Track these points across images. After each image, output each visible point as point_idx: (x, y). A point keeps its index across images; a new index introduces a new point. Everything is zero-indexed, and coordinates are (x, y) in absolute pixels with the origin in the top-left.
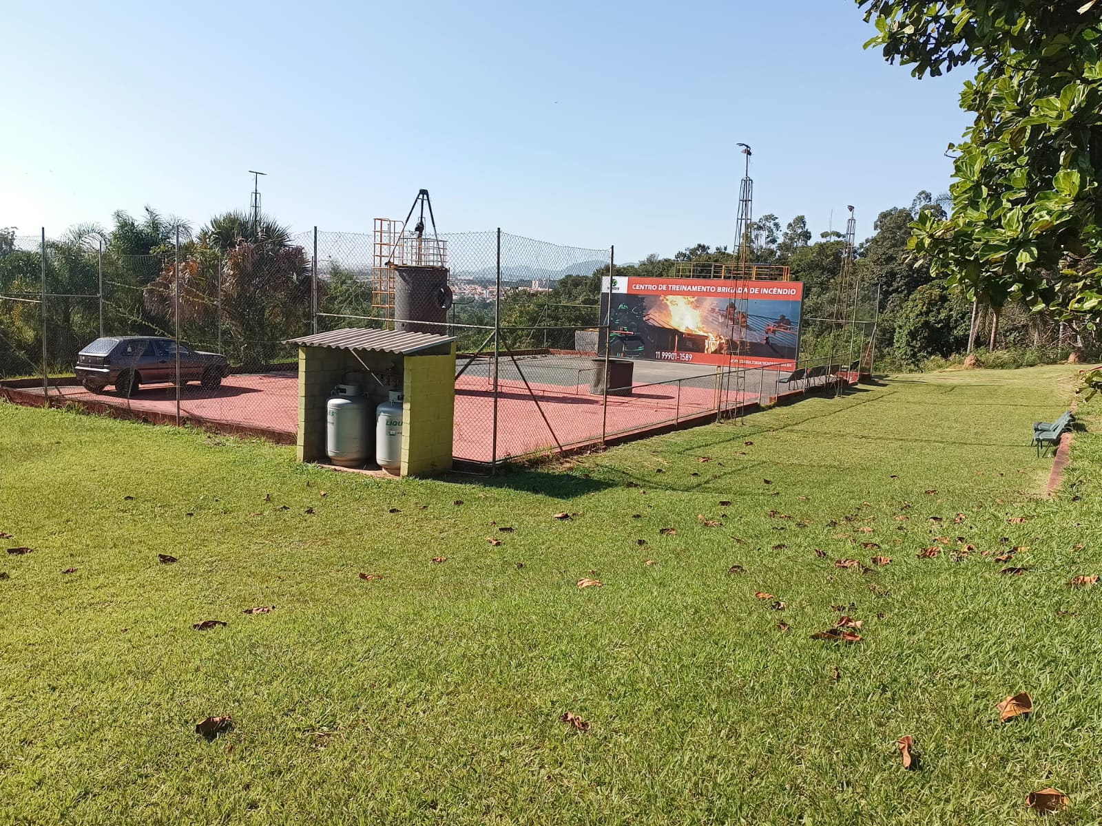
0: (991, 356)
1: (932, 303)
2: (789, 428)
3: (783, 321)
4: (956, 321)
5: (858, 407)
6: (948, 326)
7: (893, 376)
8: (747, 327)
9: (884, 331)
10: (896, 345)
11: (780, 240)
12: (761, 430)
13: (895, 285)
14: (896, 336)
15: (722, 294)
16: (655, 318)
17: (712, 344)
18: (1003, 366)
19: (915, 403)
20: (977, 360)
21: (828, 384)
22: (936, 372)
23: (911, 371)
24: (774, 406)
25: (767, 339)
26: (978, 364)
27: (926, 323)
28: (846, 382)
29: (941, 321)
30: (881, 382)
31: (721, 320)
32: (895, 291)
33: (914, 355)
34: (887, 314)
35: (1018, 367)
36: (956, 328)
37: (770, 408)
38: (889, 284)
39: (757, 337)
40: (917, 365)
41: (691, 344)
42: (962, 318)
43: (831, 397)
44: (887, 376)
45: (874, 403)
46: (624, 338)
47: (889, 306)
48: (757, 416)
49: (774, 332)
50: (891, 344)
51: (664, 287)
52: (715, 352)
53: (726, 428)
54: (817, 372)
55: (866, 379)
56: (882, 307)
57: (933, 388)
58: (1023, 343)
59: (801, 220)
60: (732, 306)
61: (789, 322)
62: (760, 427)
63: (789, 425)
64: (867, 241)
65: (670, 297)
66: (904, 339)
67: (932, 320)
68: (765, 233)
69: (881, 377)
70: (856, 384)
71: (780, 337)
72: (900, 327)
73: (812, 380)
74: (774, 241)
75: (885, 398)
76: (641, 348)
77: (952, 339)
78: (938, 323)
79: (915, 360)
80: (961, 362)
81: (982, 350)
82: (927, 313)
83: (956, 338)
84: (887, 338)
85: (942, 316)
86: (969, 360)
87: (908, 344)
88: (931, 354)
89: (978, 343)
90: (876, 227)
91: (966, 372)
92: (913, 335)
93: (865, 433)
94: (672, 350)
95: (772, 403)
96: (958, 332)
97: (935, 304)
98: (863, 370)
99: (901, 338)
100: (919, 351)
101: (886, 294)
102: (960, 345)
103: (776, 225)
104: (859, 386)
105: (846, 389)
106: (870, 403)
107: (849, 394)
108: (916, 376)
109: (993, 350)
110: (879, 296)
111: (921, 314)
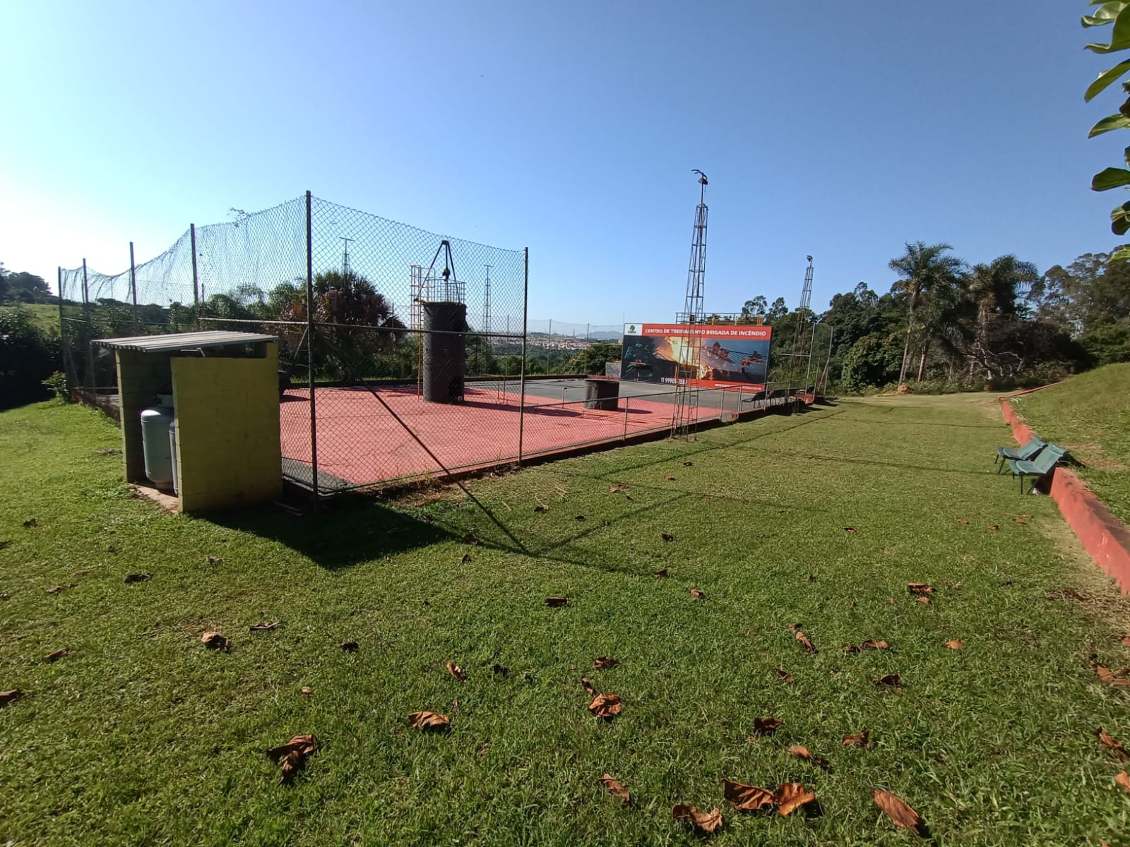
0: (919, 384)
1: (870, 348)
2: (741, 445)
3: (755, 356)
4: (888, 361)
5: (811, 424)
6: (882, 364)
7: (842, 398)
8: (729, 360)
9: (835, 369)
10: (843, 378)
11: (767, 312)
12: (712, 446)
13: (843, 338)
14: (843, 371)
15: (711, 336)
16: (661, 353)
17: (702, 373)
18: (929, 392)
19: (862, 421)
20: (908, 388)
21: (787, 404)
22: (875, 396)
23: (854, 395)
24: (735, 422)
25: (743, 369)
26: (909, 391)
27: (866, 363)
28: (803, 402)
29: (876, 361)
30: (832, 403)
31: (709, 354)
32: (843, 342)
33: (856, 385)
34: (837, 357)
35: (941, 394)
36: (888, 366)
37: (731, 423)
38: (838, 338)
39: (736, 368)
40: (858, 392)
41: (687, 372)
42: (893, 359)
43: (789, 414)
44: (836, 398)
45: (826, 420)
46: (638, 368)
47: (839, 352)
48: (715, 433)
49: (748, 364)
50: (839, 377)
51: (668, 331)
52: (704, 378)
53: (676, 444)
54: (778, 394)
55: (820, 400)
56: (833, 352)
57: (874, 408)
58: (941, 376)
59: (781, 300)
60: (717, 345)
61: (760, 357)
62: (711, 443)
63: (742, 441)
64: (825, 313)
65: (672, 338)
66: (849, 374)
67: (870, 360)
68: (757, 307)
69: (831, 399)
70: (811, 404)
71: (754, 368)
72: (847, 365)
73: (773, 400)
74: (762, 313)
75: (835, 416)
76: (650, 375)
77: (884, 374)
78: (875, 362)
79: (857, 388)
80: (895, 389)
81: (911, 381)
82: (867, 356)
83: (887, 373)
84: (836, 374)
85: (878, 357)
86: (901, 388)
87: (852, 377)
88: (868, 384)
89: (909, 376)
90: (831, 304)
91: (899, 397)
92: (855, 371)
93: (816, 452)
94: (673, 377)
95: (734, 419)
96: (890, 369)
97: (873, 349)
98: (817, 393)
99: (846, 373)
100: (860, 382)
101: (836, 345)
102: (894, 377)
103: (765, 303)
104: (814, 406)
105: (802, 408)
106: (822, 420)
107: (804, 412)
108: (860, 399)
109: (921, 380)
110: (831, 346)
111: (862, 356)
